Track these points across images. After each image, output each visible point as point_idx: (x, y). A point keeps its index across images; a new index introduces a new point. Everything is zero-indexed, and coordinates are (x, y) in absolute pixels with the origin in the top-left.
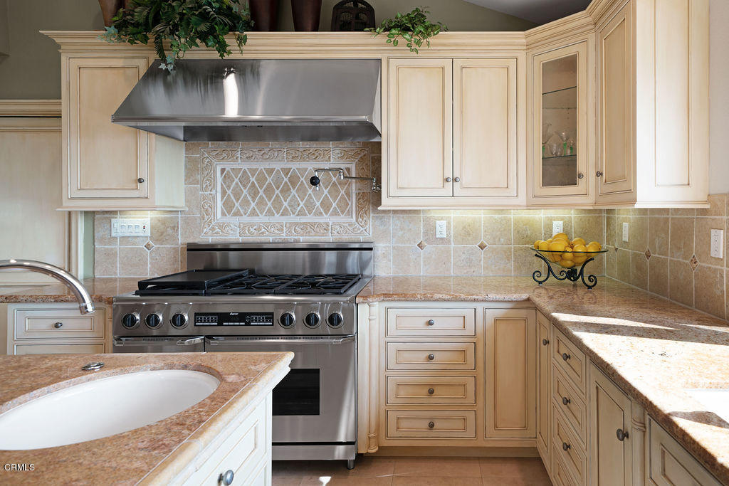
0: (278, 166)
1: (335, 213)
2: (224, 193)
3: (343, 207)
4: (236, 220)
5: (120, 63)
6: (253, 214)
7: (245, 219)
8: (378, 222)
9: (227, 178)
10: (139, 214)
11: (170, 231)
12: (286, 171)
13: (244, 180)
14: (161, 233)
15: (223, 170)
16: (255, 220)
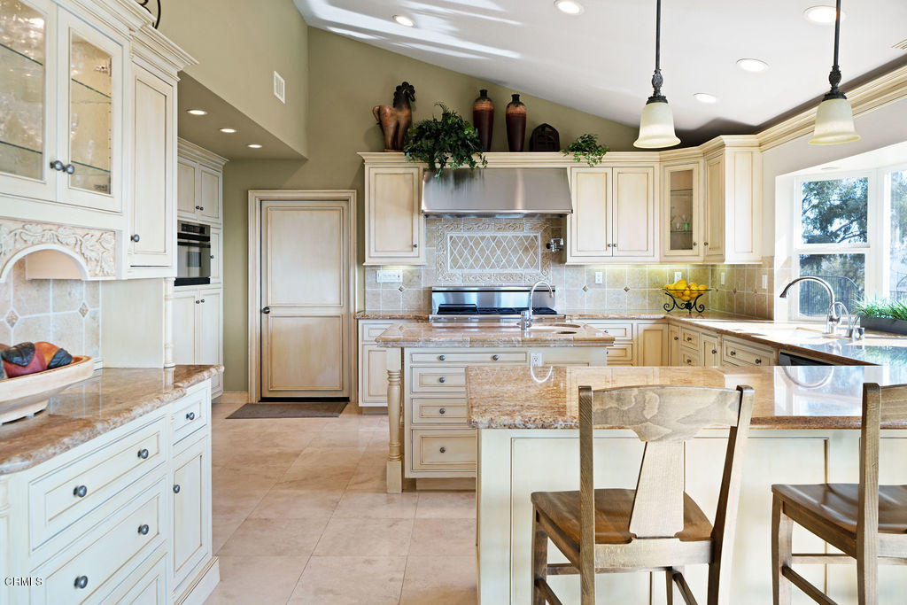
0: (488, 234)
1: (527, 267)
2: (452, 253)
3: (532, 264)
4: (459, 272)
5: (402, 171)
6: (471, 267)
7: (466, 271)
8: (555, 273)
9: (454, 242)
10: (395, 267)
11: (415, 279)
12: (494, 238)
13: (465, 244)
14: (410, 280)
15: (451, 238)
16: (473, 271)
